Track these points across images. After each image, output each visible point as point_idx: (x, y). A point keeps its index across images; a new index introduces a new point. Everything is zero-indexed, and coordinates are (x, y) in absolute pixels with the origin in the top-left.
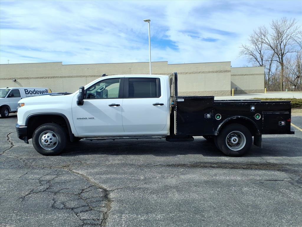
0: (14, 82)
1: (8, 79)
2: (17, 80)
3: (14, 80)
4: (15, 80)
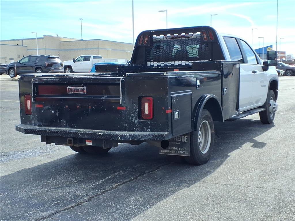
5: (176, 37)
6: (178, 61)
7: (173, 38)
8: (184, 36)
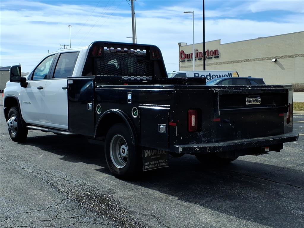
0: (274, 63)
1: (267, 59)
2: (277, 60)
3: (274, 60)
4: (276, 60)
5: (119, 51)
6: (128, 75)
7: (117, 52)
8: (126, 52)
